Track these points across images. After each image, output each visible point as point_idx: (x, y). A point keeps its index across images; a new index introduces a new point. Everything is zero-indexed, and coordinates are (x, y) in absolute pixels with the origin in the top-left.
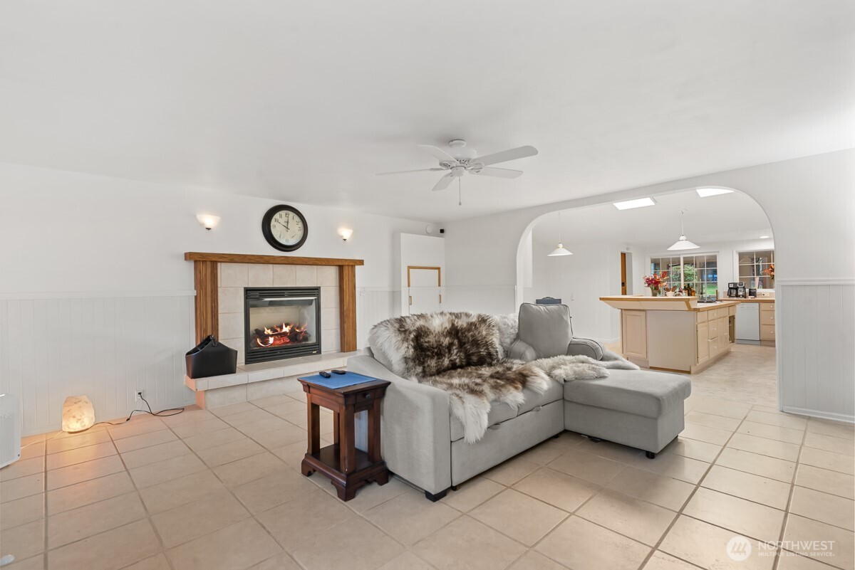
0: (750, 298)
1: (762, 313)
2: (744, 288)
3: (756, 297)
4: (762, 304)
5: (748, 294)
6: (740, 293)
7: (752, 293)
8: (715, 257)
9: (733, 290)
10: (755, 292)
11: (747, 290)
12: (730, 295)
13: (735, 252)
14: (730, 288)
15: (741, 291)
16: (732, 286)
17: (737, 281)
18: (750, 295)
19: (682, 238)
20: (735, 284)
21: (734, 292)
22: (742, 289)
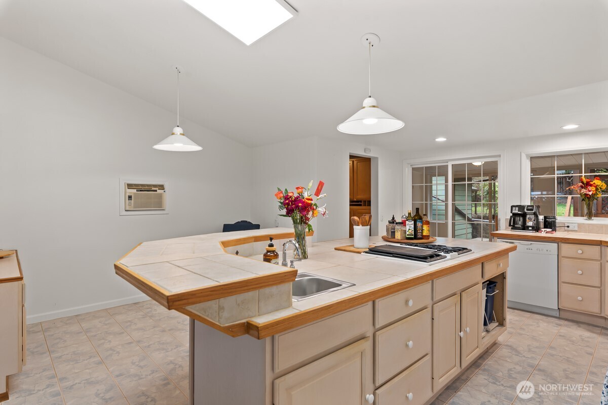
0: (544, 233)
1: (564, 262)
2: (535, 214)
3: (554, 230)
4: (565, 247)
5: (542, 225)
6: (530, 224)
7: (550, 224)
8: (496, 163)
9: (519, 217)
10: (554, 222)
11: (541, 218)
12: (513, 225)
13: (524, 157)
14: (515, 215)
15: (530, 219)
16: (516, 211)
17: (527, 202)
18: (545, 227)
19: (368, 102)
20: (521, 207)
21: (520, 223)
22: (533, 217)
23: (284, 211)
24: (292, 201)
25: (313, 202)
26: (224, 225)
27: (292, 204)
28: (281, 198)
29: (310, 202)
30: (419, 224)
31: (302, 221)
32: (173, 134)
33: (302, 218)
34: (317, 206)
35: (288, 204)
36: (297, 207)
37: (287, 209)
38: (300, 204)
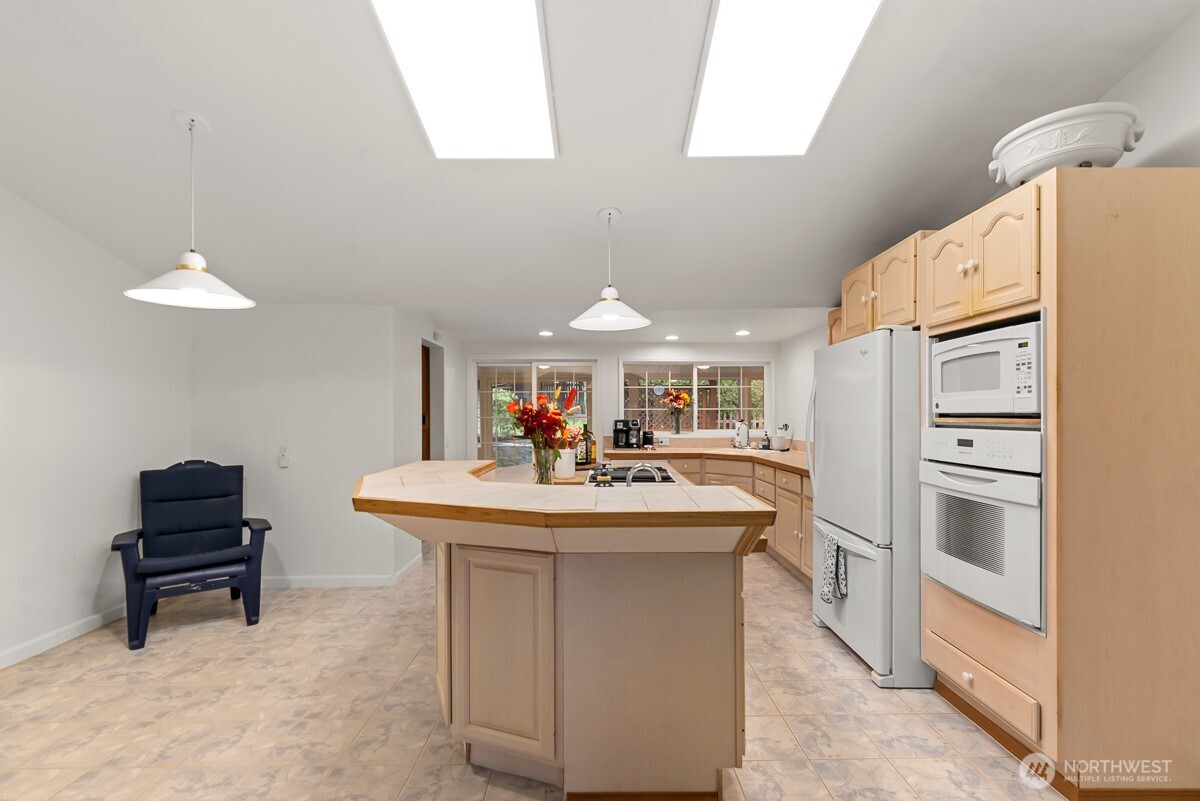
0: (644, 450)
3: (651, 446)
5: (642, 441)
6: (634, 441)
7: (648, 440)
9: (623, 433)
10: (652, 438)
12: (615, 443)
14: (618, 431)
15: (634, 436)
16: (620, 426)
18: (645, 443)
20: (626, 422)
21: (623, 440)
22: (636, 433)
23: (520, 432)
24: (532, 417)
25: (561, 418)
26: (143, 474)
27: (533, 421)
28: (515, 413)
29: (557, 417)
30: (589, 444)
31: (546, 445)
32: (184, 267)
33: (546, 439)
34: (566, 423)
35: (527, 420)
36: (540, 425)
37: (526, 427)
38: (544, 421)
